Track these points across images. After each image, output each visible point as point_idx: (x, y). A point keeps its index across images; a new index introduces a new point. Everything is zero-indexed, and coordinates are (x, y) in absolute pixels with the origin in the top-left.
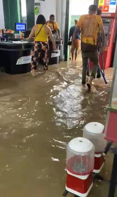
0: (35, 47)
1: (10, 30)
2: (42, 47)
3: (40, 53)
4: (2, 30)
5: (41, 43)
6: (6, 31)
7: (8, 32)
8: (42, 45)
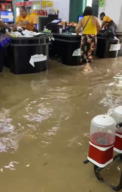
0: (82, 40)
1: (73, 22)
2: (88, 40)
3: (86, 47)
4: (66, 22)
5: (87, 36)
6: (69, 23)
7: (71, 24)
8: (88, 38)
